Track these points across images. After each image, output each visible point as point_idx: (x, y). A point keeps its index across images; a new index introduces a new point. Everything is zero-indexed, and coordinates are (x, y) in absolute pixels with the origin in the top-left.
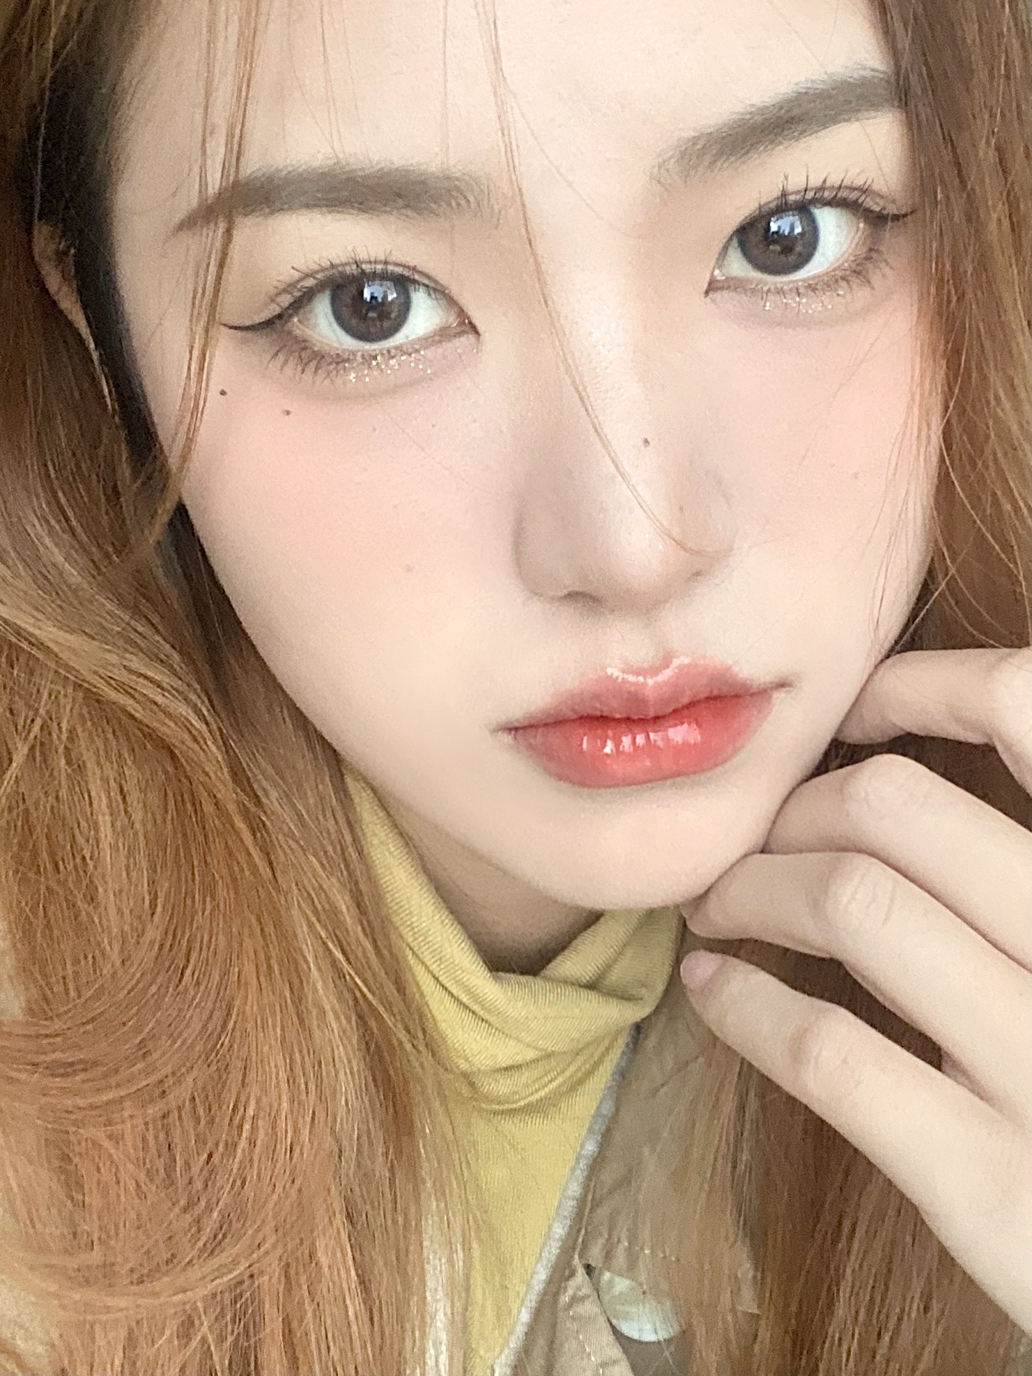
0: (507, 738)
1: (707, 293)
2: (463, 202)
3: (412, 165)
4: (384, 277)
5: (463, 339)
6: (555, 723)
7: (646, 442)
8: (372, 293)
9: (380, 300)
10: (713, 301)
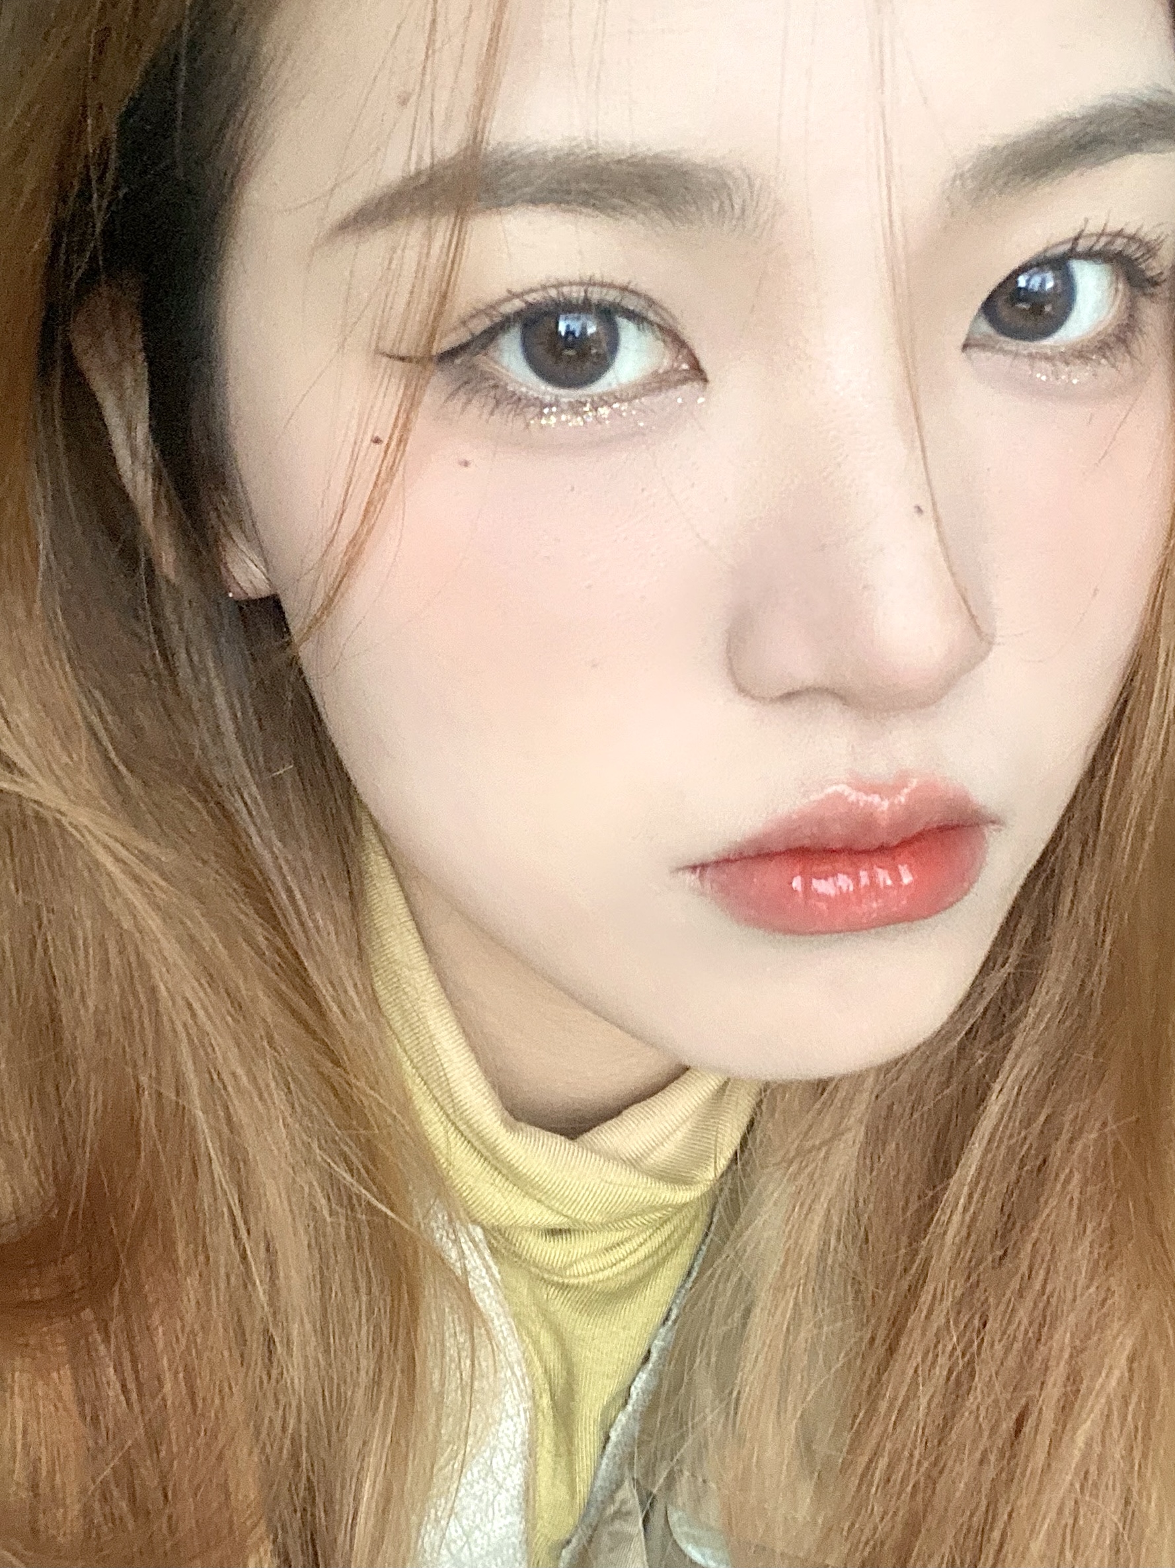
0: (691, 878)
1: (965, 346)
2: (727, 207)
3: (672, 152)
4: (584, 307)
5: (686, 388)
6: (759, 855)
7: (919, 510)
8: (568, 327)
9: (577, 335)
10: (969, 358)
